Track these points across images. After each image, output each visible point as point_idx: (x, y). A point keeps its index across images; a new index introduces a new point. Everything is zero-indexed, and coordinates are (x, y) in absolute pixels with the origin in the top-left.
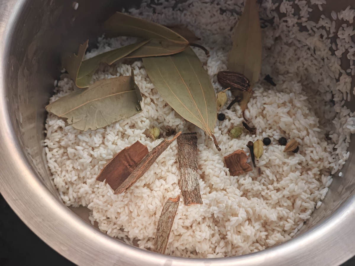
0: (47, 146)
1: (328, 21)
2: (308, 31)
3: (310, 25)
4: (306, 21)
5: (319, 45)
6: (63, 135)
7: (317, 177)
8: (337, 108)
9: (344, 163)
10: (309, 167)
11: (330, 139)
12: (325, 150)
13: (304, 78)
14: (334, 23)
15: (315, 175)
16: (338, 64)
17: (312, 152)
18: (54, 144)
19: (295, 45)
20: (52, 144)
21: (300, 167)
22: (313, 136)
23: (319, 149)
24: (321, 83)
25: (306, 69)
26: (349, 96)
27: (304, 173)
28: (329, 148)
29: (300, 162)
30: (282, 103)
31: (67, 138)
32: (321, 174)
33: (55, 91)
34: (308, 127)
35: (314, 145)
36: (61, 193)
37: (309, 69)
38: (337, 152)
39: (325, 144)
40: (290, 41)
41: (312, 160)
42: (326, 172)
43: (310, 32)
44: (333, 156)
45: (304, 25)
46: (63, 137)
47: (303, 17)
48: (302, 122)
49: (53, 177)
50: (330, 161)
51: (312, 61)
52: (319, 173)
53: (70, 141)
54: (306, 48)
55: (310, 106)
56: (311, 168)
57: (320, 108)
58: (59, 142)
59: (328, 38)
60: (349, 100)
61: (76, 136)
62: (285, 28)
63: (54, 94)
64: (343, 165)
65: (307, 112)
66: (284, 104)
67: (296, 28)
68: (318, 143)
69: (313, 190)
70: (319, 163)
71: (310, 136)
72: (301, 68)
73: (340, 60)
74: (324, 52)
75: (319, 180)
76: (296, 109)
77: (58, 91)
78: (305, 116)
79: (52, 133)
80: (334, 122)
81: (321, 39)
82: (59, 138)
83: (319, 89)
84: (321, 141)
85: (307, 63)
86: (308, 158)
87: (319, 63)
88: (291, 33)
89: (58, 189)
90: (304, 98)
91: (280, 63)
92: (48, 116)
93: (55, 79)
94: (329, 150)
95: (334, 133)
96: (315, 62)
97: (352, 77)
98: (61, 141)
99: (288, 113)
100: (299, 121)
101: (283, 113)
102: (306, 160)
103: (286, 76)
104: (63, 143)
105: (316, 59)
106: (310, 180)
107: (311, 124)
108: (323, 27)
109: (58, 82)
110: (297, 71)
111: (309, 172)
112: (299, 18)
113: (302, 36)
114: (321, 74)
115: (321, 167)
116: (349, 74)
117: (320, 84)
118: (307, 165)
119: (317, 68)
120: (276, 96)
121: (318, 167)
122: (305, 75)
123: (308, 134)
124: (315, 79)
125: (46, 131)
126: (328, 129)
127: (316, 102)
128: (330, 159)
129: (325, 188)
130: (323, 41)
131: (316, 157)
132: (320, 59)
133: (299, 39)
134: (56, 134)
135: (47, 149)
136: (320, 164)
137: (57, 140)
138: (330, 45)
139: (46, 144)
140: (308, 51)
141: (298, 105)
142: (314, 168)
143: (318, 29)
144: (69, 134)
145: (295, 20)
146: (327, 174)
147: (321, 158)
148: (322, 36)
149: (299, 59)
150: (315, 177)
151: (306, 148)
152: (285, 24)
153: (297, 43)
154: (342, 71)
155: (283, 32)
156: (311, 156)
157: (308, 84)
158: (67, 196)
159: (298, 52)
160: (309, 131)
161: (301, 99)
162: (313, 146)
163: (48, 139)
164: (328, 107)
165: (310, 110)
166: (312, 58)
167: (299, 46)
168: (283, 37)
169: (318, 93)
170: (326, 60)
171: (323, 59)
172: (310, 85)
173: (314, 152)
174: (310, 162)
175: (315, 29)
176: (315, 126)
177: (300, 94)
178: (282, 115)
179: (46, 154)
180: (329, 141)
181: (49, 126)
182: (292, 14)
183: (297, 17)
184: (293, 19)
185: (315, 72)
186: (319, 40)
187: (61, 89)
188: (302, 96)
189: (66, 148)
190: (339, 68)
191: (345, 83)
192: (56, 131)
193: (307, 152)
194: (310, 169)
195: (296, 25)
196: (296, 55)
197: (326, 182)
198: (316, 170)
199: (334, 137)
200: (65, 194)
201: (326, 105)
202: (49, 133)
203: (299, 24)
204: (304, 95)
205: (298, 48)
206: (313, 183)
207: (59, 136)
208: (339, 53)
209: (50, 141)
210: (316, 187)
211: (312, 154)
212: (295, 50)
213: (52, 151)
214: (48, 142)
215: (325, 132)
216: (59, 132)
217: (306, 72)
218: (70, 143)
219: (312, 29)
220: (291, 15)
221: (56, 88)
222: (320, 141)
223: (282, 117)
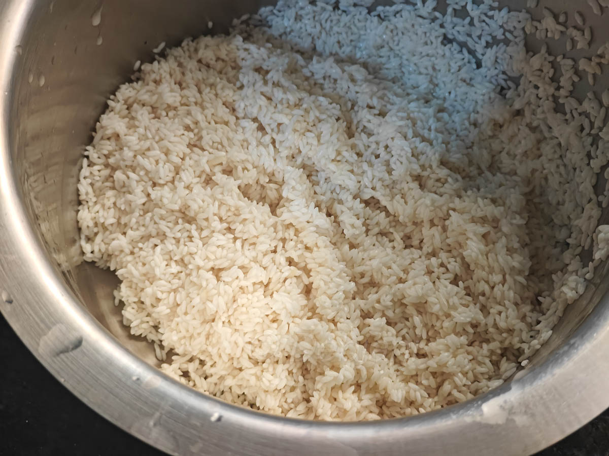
0: (87, 157)
1: (595, 104)
2: (565, 114)
3: (570, 104)
4: (567, 97)
5: (574, 142)
6: (117, 148)
7: (494, 358)
8: (567, 256)
9: (538, 347)
10: (488, 337)
11: (540, 303)
12: (523, 318)
13: (537, 191)
14: (603, 111)
15: (492, 352)
16: (591, 182)
17: (500, 313)
18: (99, 158)
19: (541, 132)
20: (96, 156)
21: (471, 330)
22: (510, 289)
23: (512, 312)
24: (560, 207)
25: (546, 179)
26: (589, 240)
27: (477, 343)
28: (531, 317)
29: (474, 322)
30: (481, 218)
31: (120, 155)
32: (502, 355)
33: (133, 77)
34: (507, 271)
35: (507, 302)
36: (83, 237)
37: (549, 177)
38: (538, 327)
39: (527, 308)
40: (535, 124)
41: (495, 325)
42: (514, 355)
43: (568, 116)
44: (532, 333)
45: (561, 101)
46: (116, 151)
47: (563, 87)
48: (500, 259)
49: (80, 208)
50: (524, 339)
51: (558, 167)
52: (499, 352)
53: (124, 160)
54: (555, 142)
55: (527, 240)
56: (491, 340)
57: (544, 247)
58: (107, 157)
59: (589, 134)
60: (586, 248)
61: (135, 156)
62: (533, 99)
63: (130, 81)
64: (538, 350)
65: (516, 245)
66: (483, 220)
67: (548, 105)
68: (516, 304)
69: (480, 376)
70: (504, 335)
71: (506, 286)
72: (537, 174)
73: (595, 177)
74: (575, 157)
75: (496, 364)
76: (499, 234)
77: (138, 80)
78: (510, 251)
79: (102, 138)
80: (554, 277)
81: (579, 134)
82: (108, 151)
83: (553, 216)
84: (523, 303)
85: (550, 167)
86: (490, 321)
87: (568, 174)
88: (539, 110)
89: (80, 229)
90: (518, 221)
91: (508, 153)
92: (107, 111)
93: (138, 59)
94: (529, 320)
95: (549, 296)
96: (562, 169)
97: (603, 210)
98: (111, 156)
99: (484, 236)
100: (496, 255)
101: (475, 234)
102: (486, 324)
103: (508, 177)
104: (111, 161)
105: (565, 166)
106: (480, 358)
107: (514, 267)
108: (587, 116)
109: (141, 64)
110: (530, 175)
111: (485, 345)
112: (558, 88)
113: (554, 120)
114: (565, 192)
115: (507, 343)
116: (599, 204)
117: (558, 210)
118: (486, 332)
119: (562, 180)
120: (476, 202)
121: (501, 342)
122: (541, 187)
123: (504, 282)
124: (552, 198)
125: (94, 134)
126: (542, 286)
127: (542, 236)
128: (525, 336)
129: (499, 379)
130: (582, 138)
131: (502, 324)
132: (570, 168)
133: (550, 125)
134: (108, 142)
135: (85, 161)
136: (506, 338)
137: (106, 152)
138: (588, 148)
139: (86, 153)
140: (557, 149)
141: (505, 229)
142: (494, 340)
143: (580, 114)
144: (125, 148)
145: (551, 90)
146: (512, 358)
147: (511, 329)
148: (582, 129)
149: (540, 156)
150: (490, 357)
151: (493, 305)
152: (535, 91)
153: (544, 128)
154: (593, 197)
155: (529, 103)
156: (495, 320)
157: (540, 203)
158: (91, 245)
159: (543, 145)
160: (507, 277)
161: (514, 221)
162: (504, 306)
163: (94, 147)
164: (557, 251)
165: (524, 245)
166: (559, 162)
167: (547, 134)
168: (527, 113)
169: (552, 224)
170: (578, 170)
171: (575, 169)
172: (541, 206)
173: (503, 315)
174: (491, 330)
175: (576, 115)
176: (520, 272)
177: (516, 213)
178: (471, 235)
179: (81, 168)
180: (538, 307)
181: (102, 127)
182: (549, 78)
183: (555, 85)
184: (547, 87)
185: (556, 187)
186: (576, 135)
187: (142, 76)
188: (518, 217)
189: (114, 169)
190: (591, 189)
191: (590, 217)
192: (109, 139)
193: (492, 311)
194: (488, 341)
195: (551, 99)
196: (539, 149)
197: (506, 371)
198: (495, 345)
199: (545, 301)
200: (90, 242)
201: (555, 247)
202: (97, 137)
203: (555, 99)
204: (522, 218)
205: (545, 138)
206: (483, 365)
207: (110, 148)
208: (596, 164)
209: (95, 151)
210: (487, 373)
211: (497, 317)
212: (539, 142)
213: (92, 167)
214: (91, 151)
215: (537, 290)
216: (113, 140)
217: (543, 182)
218: (122, 163)
219: (571, 112)
220: (547, 79)
221: (137, 74)
222: (519, 301)
223: (471, 239)
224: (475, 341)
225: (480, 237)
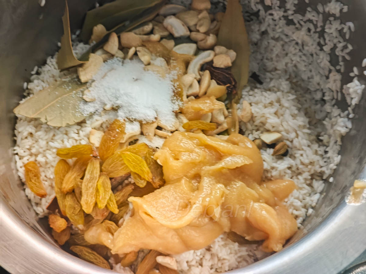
0: (17, 154)
1: (314, 13)
2: (295, 24)
3: (297, 18)
4: (293, 14)
5: (307, 39)
6: (34, 142)
7: (308, 182)
8: (328, 107)
9: (335, 167)
10: (299, 171)
11: (321, 141)
12: (316, 153)
13: (293, 75)
14: (321, 16)
15: (306, 179)
16: (327, 60)
17: (302, 155)
18: (24, 152)
19: (282, 40)
20: (22, 151)
21: (289, 171)
22: (302, 138)
23: (309, 152)
24: (311, 80)
25: (295, 66)
26: (339, 94)
27: (294, 177)
28: (320, 151)
29: (289, 166)
30: (270, 103)
31: (38, 145)
32: (312, 179)
33: (25, 94)
34: (297, 129)
35: (304, 147)
36: (33, 204)
37: (298, 65)
38: (329, 155)
39: (315, 146)
40: (277, 36)
41: (302, 163)
42: (319, 176)
43: (298, 25)
44: (325, 160)
45: (290, 18)
46: (34, 144)
47: (289, 10)
48: (290, 123)
49: (25, 187)
50: (322, 165)
51: (300, 57)
52: (310, 177)
53: (41, 148)
54: (294, 42)
55: (300, 106)
56: (302, 173)
57: (310, 107)
58: (29, 149)
59: (315, 32)
60: (339, 99)
61: (47, 143)
62: (271, 22)
63: (24, 97)
64: (335, 170)
65: (296, 112)
66: (271, 104)
67: (283, 22)
68: (309, 146)
69: (305, 196)
70: (310, 167)
71: (300, 138)
72: (289, 65)
73: (328, 55)
74: (312, 47)
75: (310, 185)
76: (284, 109)
77: (29, 94)
78: (294, 116)
79: (22, 139)
80: (324, 122)
81: (308, 34)
82: (29, 145)
83: (309, 87)
84: (312, 144)
85: (296, 59)
86: (298, 162)
87: (308, 59)
88: (277, 27)
89: (29, 200)
90: (292, 97)
91: (267, 59)
92: (18, 121)
93: (24, 82)
94: (320, 153)
95: (325, 134)
96: (304, 58)
97: (342, 74)
98: (32, 148)
99: (276, 113)
100: (287, 122)
101: (270, 114)
102: (296, 164)
103: (273, 73)
104: (34, 151)
105: (304, 55)
106: (300, 186)
107: (300, 125)
108: (310, 21)
109: (28, 84)
110: (285, 67)
111: (300, 177)
112: (285, 11)
113: (289, 30)
114: (311, 71)
115: (312, 172)
116: (338, 71)
117: (310, 82)
118: (298, 169)
119: (306, 64)
120: (262, 95)
121: (309, 172)
122: (294, 71)
123: (297, 136)
124: (305, 77)
125: (15, 138)
126: (319, 130)
127: (306, 101)
128: (322, 163)
129: (316, 193)
130: (311, 35)
131: (306, 161)
132: (309, 55)
133: (287, 34)
134: (26, 140)
135: (17, 157)
136: (311, 169)
137: (28, 147)
138: (318, 40)
139: (15, 152)
140: (296, 46)
141: (286, 104)
142: (304, 172)
143: (305, 22)
144: (40, 140)
145: (281, 13)
146: (318, 178)
147: (312, 161)
148: (309, 30)
149: (287, 54)
150: (305, 183)
151: (296, 152)
152: (271, 17)
153: (284, 37)
154: (332, 68)
155: (269, 25)
156: (300, 160)
157: (297, 82)
158: (40, 207)
159: (286, 47)
160: (299, 132)
161: (289, 98)
162: (303, 149)
163: (18, 146)
164: (319, 106)
165: (299, 110)
166: (300, 54)
167: (287, 40)
168: (270, 31)
169: (309, 91)
170: (315, 55)
171: (312, 55)
172: (299, 83)
173: (304, 155)
174: (301, 167)
175: (302, 23)
176: (304, 127)
177: (288, 92)
178: (268, 116)
179: (16, 162)
180: (320, 143)
181: (19, 132)
182: (278, 7)
183: (283, 9)
184: (279, 12)
185: (304, 69)
186: (307, 35)
187: (31, 92)
188: (290, 95)
189: (36, 155)
190: (328, 64)
191: (335, 81)
192: (26, 138)
193: (297, 155)
194: (300, 174)
195: (282, 18)
196: (284, 50)
197: (318, 187)
198: (306, 175)
199: (325, 138)
200: (38, 205)
201: (316, 104)
202: (18, 139)
203: (286, 17)
204: (293, 94)
205: (286, 43)
206: (304, 189)
207: (30, 143)
208: (327, 48)
209: (21, 148)
210: (307, 193)
211: (301, 158)
212: (283, 46)
213: (23, 159)
214: (18, 149)
215: (316, 133)
216: (29, 138)
217: (295, 69)
218: (41, 150)
219: (299, 22)
221: (27, 91)
222: (310, 144)
223: (269, 118)
224: (293, 176)
225: (274, 115)
